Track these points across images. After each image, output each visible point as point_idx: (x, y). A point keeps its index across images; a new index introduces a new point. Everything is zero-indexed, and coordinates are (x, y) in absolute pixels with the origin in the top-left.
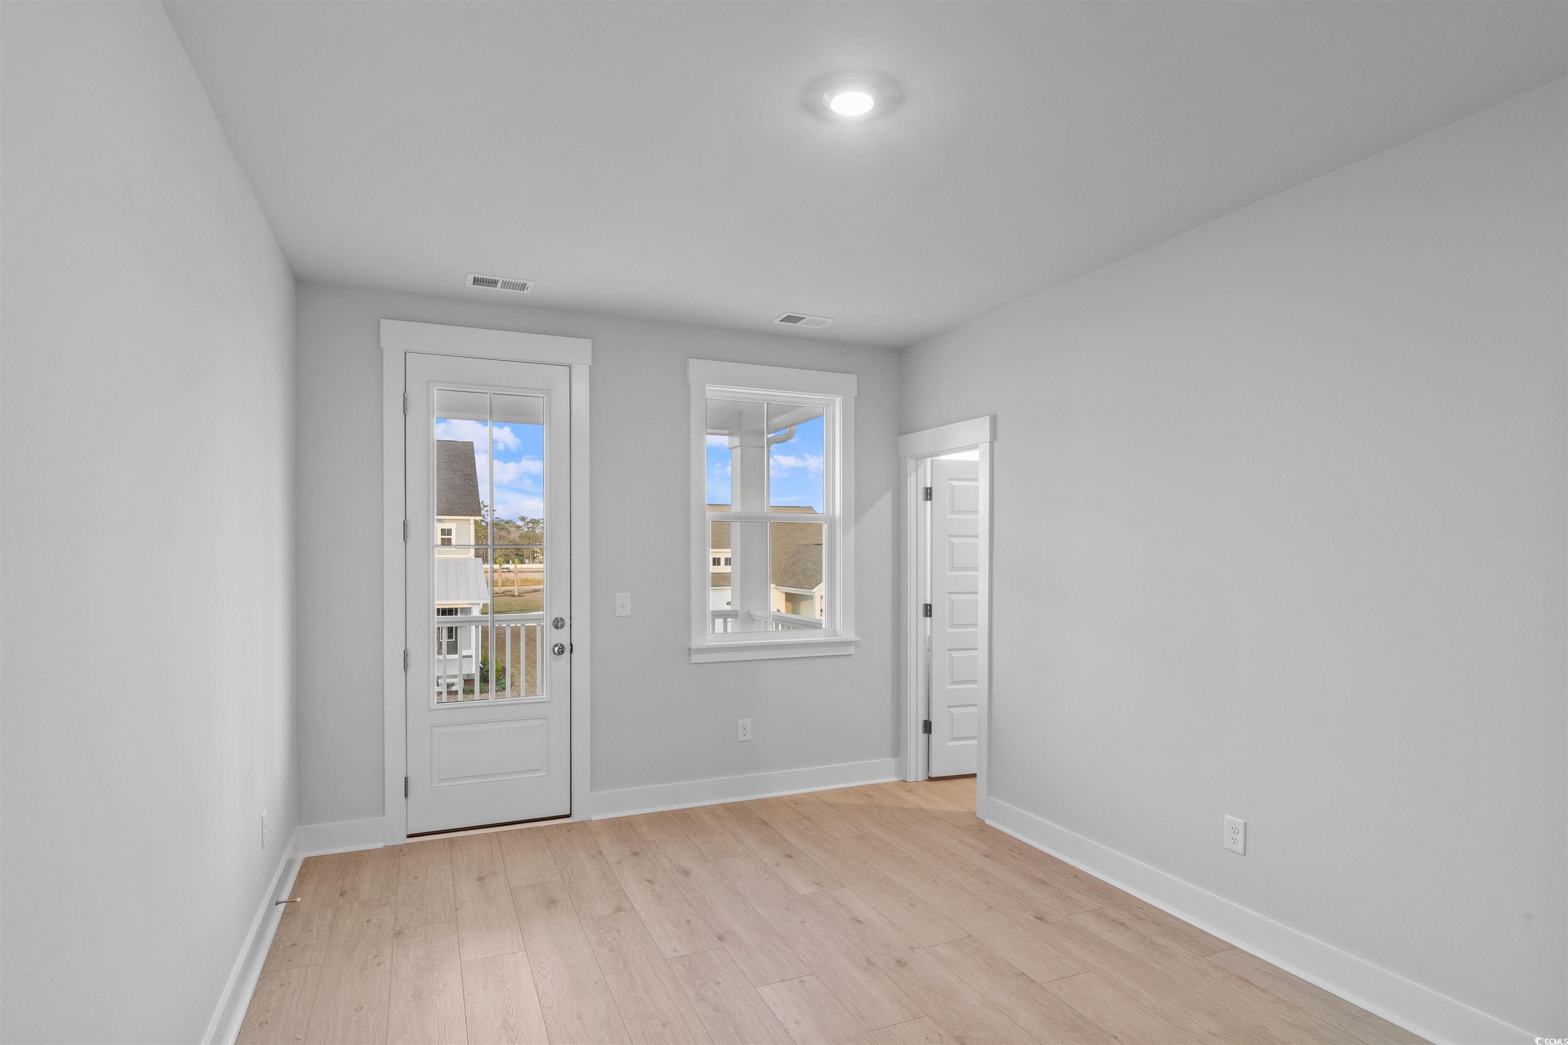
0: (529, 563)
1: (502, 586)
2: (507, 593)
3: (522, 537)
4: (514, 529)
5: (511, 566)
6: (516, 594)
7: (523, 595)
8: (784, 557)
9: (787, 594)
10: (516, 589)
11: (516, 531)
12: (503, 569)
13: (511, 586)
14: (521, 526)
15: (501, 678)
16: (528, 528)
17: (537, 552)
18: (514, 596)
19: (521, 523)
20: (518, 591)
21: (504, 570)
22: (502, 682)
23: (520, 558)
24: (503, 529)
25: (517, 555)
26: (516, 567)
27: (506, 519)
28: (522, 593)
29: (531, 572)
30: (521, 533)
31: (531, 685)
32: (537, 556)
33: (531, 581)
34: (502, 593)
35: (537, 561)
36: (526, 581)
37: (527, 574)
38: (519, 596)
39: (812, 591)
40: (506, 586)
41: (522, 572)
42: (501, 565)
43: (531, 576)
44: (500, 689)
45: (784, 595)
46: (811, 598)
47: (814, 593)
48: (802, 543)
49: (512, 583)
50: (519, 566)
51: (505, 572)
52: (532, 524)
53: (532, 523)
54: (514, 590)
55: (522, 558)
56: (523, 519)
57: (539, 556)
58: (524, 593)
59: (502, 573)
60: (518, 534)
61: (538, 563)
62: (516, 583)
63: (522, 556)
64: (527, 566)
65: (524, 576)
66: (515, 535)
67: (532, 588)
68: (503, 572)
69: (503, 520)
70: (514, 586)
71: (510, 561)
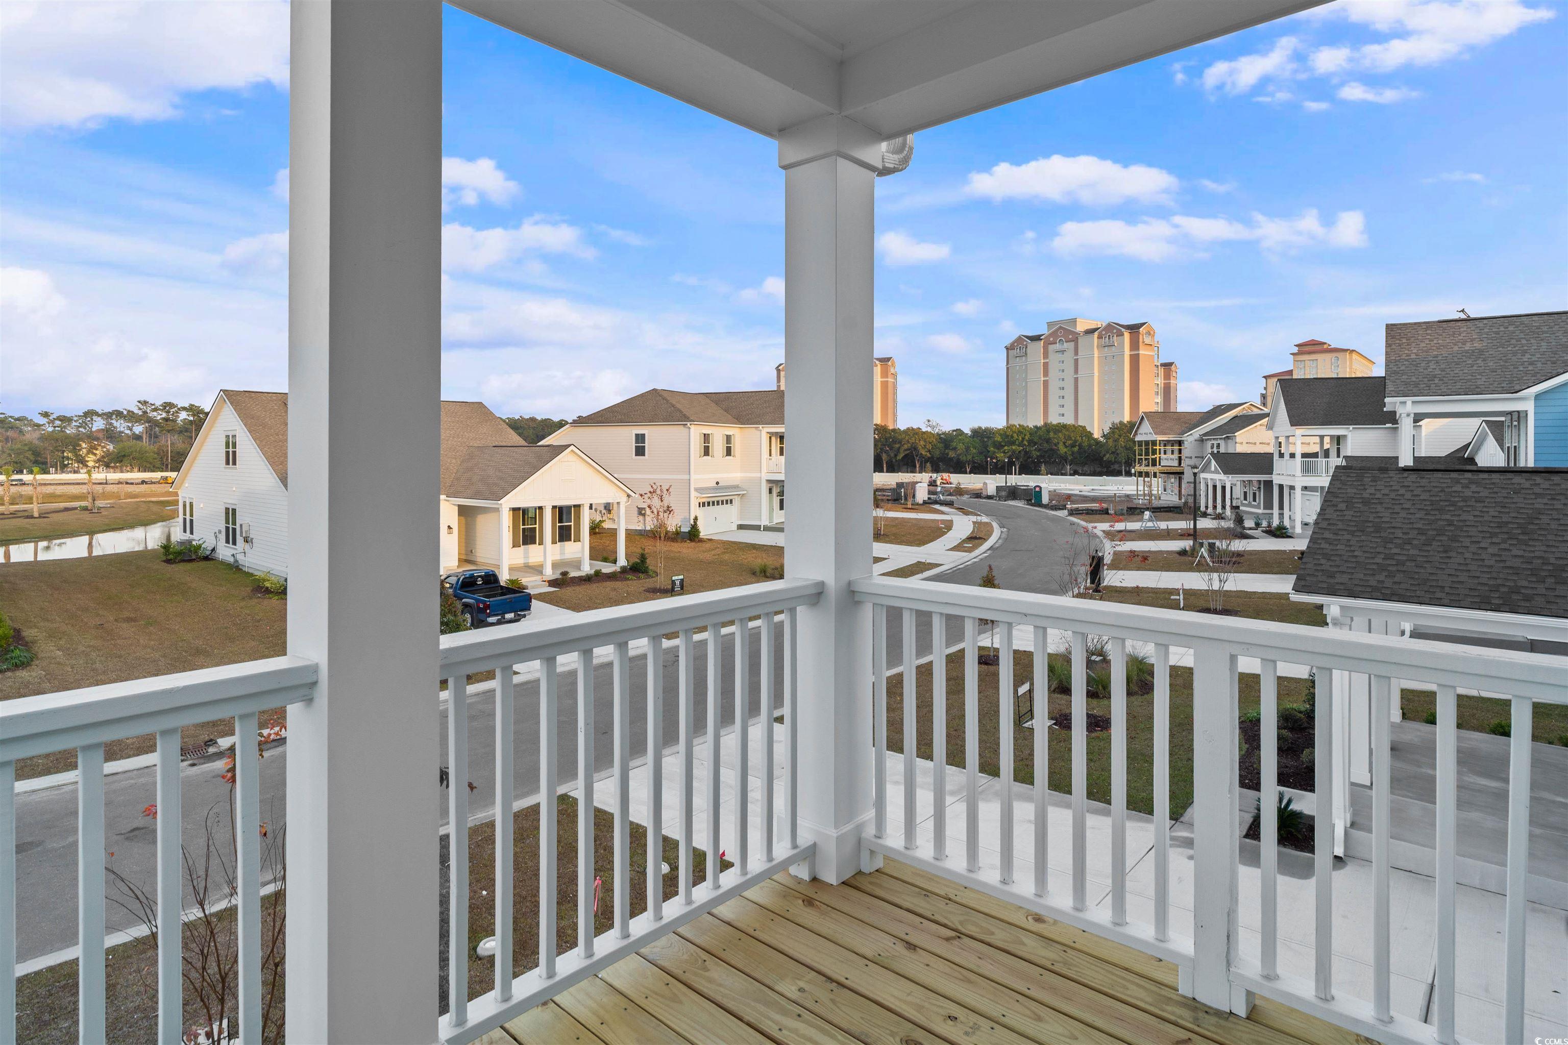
0: (56, 473)
1: (12, 504)
2: (20, 514)
3: (43, 438)
4: (30, 429)
5: (27, 477)
6: (36, 514)
7: (47, 515)
8: (454, 461)
9: (459, 506)
10: (35, 508)
11: (35, 430)
12: (13, 480)
13: (26, 503)
14: (42, 425)
15: (12, 648)
16: (55, 427)
17: (68, 458)
18: (32, 517)
19: (42, 421)
20: (39, 510)
21: (14, 483)
22: (14, 655)
23: (40, 465)
24: (12, 428)
25: (36, 462)
26: (34, 478)
27: (16, 416)
28: (45, 513)
29: (60, 484)
30: (41, 434)
31: (69, 654)
32: (68, 464)
33: (60, 496)
34: (11, 514)
35: (69, 470)
36: (52, 497)
37: (53, 487)
38: (40, 517)
39: (499, 502)
40: (17, 504)
41: (45, 484)
42: (8, 475)
43: (60, 490)
44: (10, 666)
45: (457, 508)
46: (497, 510)
47: (501, 504)
48: (476, 445)
49: (30, 500)
50: (39, 477)
51: (16, 485)
52: (60, 423)
53: (60, 420)
54: (32, 509)
55: (44, 466)
56: (46, 415)
57: (72, 464)
58: (48, 513)
59: (11, 487)
60: (36, 435)
61: (71, 472)
62: (34, 499)
63: (45, 463)
64: (53, 476)
65: (49, 490)
66: (31, 436)
67: (63, 505)
68: (12, 485)
69: (11, 417)
70: (32, 503)
71: (25, 471)
